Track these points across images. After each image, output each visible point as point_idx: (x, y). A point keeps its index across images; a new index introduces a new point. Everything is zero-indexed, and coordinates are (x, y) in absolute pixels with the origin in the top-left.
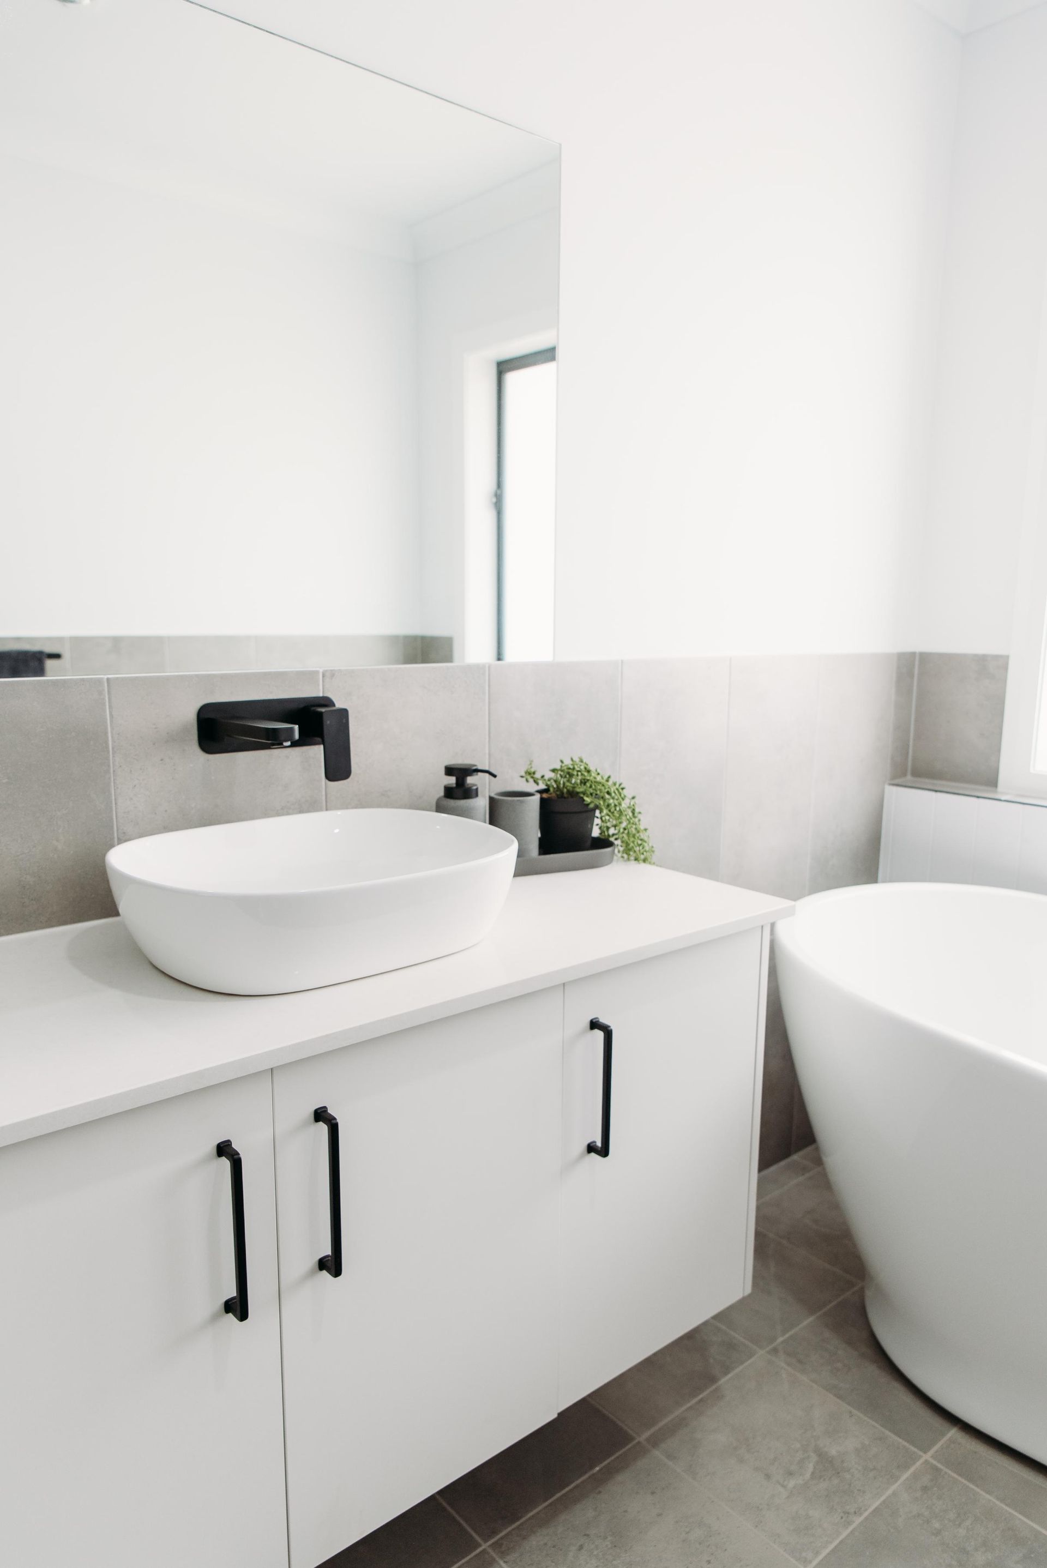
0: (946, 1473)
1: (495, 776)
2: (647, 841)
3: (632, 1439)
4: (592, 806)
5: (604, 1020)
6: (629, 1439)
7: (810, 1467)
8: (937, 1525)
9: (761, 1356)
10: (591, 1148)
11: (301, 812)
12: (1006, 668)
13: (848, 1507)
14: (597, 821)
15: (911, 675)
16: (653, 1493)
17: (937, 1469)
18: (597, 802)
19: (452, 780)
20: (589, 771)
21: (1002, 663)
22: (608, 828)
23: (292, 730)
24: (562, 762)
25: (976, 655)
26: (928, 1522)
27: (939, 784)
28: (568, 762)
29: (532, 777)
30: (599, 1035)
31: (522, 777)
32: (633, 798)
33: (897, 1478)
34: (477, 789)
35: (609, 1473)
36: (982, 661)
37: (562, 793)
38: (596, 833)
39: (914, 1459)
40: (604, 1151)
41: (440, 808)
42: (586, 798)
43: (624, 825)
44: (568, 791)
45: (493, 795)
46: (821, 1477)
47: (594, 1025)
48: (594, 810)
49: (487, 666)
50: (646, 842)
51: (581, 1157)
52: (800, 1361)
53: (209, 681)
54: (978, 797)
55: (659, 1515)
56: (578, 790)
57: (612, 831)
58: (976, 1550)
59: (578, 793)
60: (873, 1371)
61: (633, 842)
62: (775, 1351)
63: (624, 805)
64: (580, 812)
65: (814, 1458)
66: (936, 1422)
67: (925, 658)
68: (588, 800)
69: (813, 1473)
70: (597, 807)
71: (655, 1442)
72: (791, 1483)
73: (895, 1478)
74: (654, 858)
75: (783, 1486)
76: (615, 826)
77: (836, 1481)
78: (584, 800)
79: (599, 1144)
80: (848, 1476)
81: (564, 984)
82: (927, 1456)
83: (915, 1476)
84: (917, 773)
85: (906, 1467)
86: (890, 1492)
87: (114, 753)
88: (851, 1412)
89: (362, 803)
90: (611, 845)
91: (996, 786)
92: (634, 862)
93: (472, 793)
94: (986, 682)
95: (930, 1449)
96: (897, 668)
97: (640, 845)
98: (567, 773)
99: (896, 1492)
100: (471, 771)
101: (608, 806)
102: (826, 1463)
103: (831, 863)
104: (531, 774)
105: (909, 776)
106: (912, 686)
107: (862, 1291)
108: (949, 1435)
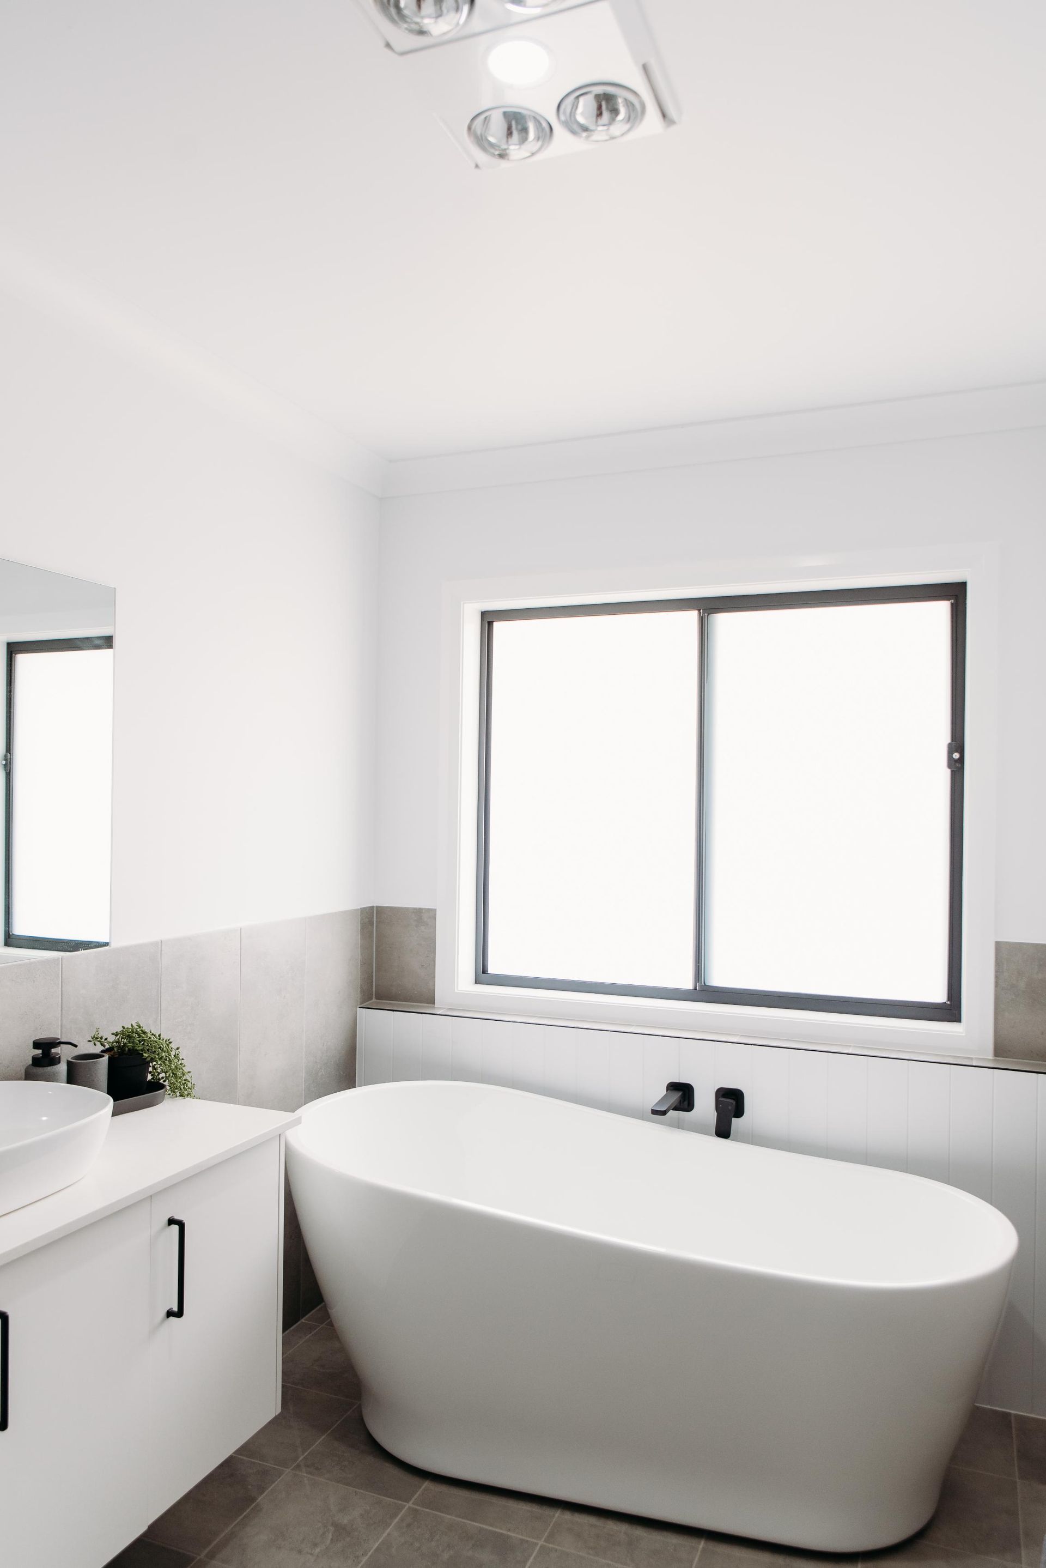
0: (422, 1511)
1: (76, 1046)
2: (190, 1080)
3: (193, 1559)
4: (149, 1059)
5: (177, 1217)
7: (330, 1536)
8: (417, 1545)
9: (287, 1473)
10: (170, 1314)
12: (434, 918)
13: (357, 1553)
14: (151, 1069)
15: (371, 923)
17: (416, 1510)
18: (153, 1056)
19: (39, 1052)
20: (144, 1033)
21: (432, 913)
22: (159, 1074)
24: (123, 1027)
25: (415, 909)
26: (412, 1544)
28: (128, 1026)
29: (100, 1042)
30: (175, 1228)
31: (90, 1041)
32: (178, 1049)
33: (390, 1524)
34: (60, 1057)
36: (419, 912)
37: (124, 1050)
38: (149, 1079)
39: (400, 1508)
40: (179, 1313)
41: (29, 1075)
42: (144, 1054)
43: (171, 1070)
44: (129, 1049)
45: (70, 1060)
46: (337, 1541)
47: (171, 1222)
48: (149, 1062)
49: (61, 957)
50: (189, 1082)
51: (163, 1321)
52: (317, 1469)
54: (422, 1013)
56: (137, 1046)
57: (161, 1076)
58: (443, 1551)
59: (138, 1050)
60: (371, 1460)
61: (180, 1083)
62: (298, 1466)
63: (173, 1053)
64: (139, 1064)
65: (332, 1529)
66: (414, 1480)
67: (380, 910)
68: (146, 1054)
69: (332, 1539)
70: (152, 1060)
71: (212, 1556)
72: (317, 1550)
73: (388, 1525)
74: (194, 1092)
75: (311, 1554)
76: (165, 1072)
77: (348, 1539)
78: (143, 1056)
79: (175, 1309)
80: (356, 1534)
81: (151, 1196)
82: (410, 1504)
83: (402, 1520)
84: (380, 997)
85: (396, 1515)
86: (385, 1534)
88: (356, 1492)
90: (162, 1087)
91: (434, 1003)
92: (179, 1098)
93: (55, 1061)
94: (423, 928)
95: (411, 1499)
96: (362, 919)
97: (183, 1084)
98: (128, 1034)
99: (389, 1534)
100: (55, 1043)
101: (161, 1059)
102: (341, 1531)
103: (320, 1074)
104: (97, 1038)
105: (374, 1000)
106: (372, 932)
107: (360, 1407)
108: (423, 1487)
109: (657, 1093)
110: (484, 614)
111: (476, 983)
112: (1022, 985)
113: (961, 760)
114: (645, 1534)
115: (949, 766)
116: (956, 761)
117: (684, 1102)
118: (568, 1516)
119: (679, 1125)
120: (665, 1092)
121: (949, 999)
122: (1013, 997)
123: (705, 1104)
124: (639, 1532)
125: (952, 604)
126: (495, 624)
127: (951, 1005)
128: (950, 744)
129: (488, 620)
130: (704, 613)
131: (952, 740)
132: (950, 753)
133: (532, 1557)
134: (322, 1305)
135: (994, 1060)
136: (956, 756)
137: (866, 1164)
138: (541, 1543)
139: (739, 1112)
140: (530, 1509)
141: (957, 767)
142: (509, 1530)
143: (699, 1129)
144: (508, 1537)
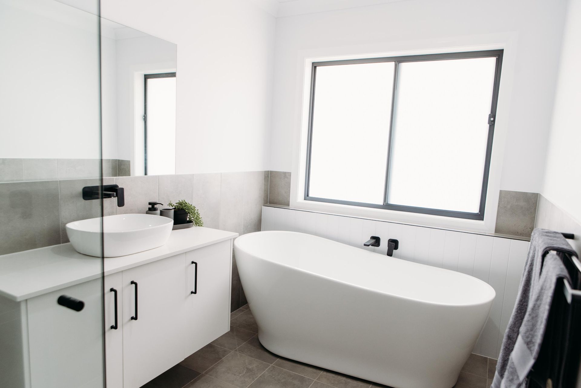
1: (163, 205)
2: (201, 221)
4: (187, 212)
5: (195, 261)
6: (200, 374)
7: (245, 371)
8: (274, 376)
9: (232, 352)
10: (192, 293)
11: (109, 215)
12: (290, 175)
13: (254, 377)
14: (188, 216)
15: (268, 176)
16: (207, 383)
17: (274, 367)
18: (189, 211)
19: (150, 206)
20: (186, 203)
22: (191, 218)
23: (114, 194)
24: (179, 201)
25: (283, 172)
27: (275, 205)
28: (181, 201)
29: (171, 205)
30: (194, 265)
31: (168, 205)
33: (265, 370)
34: (157, 208)
35: (196, 381)
36: (285, 173)
37: (179, 209)
38: (188, 219)
39: (269, 366)
40: (195, 293)
41: (147, 213)
43: (195, 217)
44: (181, 208)
45: (161, 210)
46: (247, 373)
47: (193, 263)
48: (188, 213)
51: (190, 295)
52: (242, 352)
53: (85, 181)
54: (285, 209)
55: (209, 386)
56: (183, 208)
57: (192, 219)
58: (282, 379)
61: (198, 221)
62: (236, 350)
63: (196, 211)
64: (184, 214)
65: (246, 369)
67: (271, 172)
68: (187, 210)
70: (189, 213)
71: (206, 373)
72: (241, 375)
74: (203, 225)
76: (193, 217)
77: (251, 373)
79: (194, 291)
80: (254, 372)
81: (186, 253)
82: (272, 365)
83: (269, 369)
84: (270, 203)
85: (267, 367)
86: (263, 373)
87: (61, 200)
88: (254, 359)
89: (126, 213)
90: (192, 222)
91: (289, 206)
92: (198, 226)
93: (155, 209)
94: (286, 179)
95: (273, 363)
96: (265, 175)
97: (199, 222)
98: (180, 204)
99: (264, 373)
100: (156, 204)
101: (192, 212)
102: (249, 370)
103: (248, 227)
104: (170, 204)
105: (268, 204)
106: (268, 180)
107: (258, 335)
108: (277, 360)
109: (367, 239)
110: (313, 63)
111: (304, 200)
112: (509, 207)
113: (494, 121)
114: (351, 381)
115: (489, 123)
116: (492, 121)
117: (376, 243)
118: (325, 373)
119: (374, 251)
120: (370, 239)
121: (479, 212)
122: (505, 211)
123: (384, 245)
124: (349, 380)
125: (497, 58)
126: (317, 67)
127: (480, 214)
128: (490, 114)
129: (315, 66)
130: (397, 62)
131: (491, 113)
132: (490, 118)
133: (312, 384)
134: (247, 304)
135: (495, 234)
136: (492, 119)
137: (442, 268)
138: (315, 380)
139: (396, 248)
140: (312, 370)
141: (492, 124)
142: (305, 375)
143: (381, 253)
144: (304, 377)
